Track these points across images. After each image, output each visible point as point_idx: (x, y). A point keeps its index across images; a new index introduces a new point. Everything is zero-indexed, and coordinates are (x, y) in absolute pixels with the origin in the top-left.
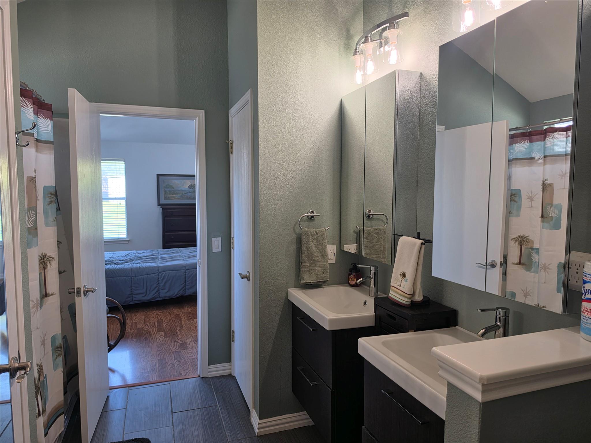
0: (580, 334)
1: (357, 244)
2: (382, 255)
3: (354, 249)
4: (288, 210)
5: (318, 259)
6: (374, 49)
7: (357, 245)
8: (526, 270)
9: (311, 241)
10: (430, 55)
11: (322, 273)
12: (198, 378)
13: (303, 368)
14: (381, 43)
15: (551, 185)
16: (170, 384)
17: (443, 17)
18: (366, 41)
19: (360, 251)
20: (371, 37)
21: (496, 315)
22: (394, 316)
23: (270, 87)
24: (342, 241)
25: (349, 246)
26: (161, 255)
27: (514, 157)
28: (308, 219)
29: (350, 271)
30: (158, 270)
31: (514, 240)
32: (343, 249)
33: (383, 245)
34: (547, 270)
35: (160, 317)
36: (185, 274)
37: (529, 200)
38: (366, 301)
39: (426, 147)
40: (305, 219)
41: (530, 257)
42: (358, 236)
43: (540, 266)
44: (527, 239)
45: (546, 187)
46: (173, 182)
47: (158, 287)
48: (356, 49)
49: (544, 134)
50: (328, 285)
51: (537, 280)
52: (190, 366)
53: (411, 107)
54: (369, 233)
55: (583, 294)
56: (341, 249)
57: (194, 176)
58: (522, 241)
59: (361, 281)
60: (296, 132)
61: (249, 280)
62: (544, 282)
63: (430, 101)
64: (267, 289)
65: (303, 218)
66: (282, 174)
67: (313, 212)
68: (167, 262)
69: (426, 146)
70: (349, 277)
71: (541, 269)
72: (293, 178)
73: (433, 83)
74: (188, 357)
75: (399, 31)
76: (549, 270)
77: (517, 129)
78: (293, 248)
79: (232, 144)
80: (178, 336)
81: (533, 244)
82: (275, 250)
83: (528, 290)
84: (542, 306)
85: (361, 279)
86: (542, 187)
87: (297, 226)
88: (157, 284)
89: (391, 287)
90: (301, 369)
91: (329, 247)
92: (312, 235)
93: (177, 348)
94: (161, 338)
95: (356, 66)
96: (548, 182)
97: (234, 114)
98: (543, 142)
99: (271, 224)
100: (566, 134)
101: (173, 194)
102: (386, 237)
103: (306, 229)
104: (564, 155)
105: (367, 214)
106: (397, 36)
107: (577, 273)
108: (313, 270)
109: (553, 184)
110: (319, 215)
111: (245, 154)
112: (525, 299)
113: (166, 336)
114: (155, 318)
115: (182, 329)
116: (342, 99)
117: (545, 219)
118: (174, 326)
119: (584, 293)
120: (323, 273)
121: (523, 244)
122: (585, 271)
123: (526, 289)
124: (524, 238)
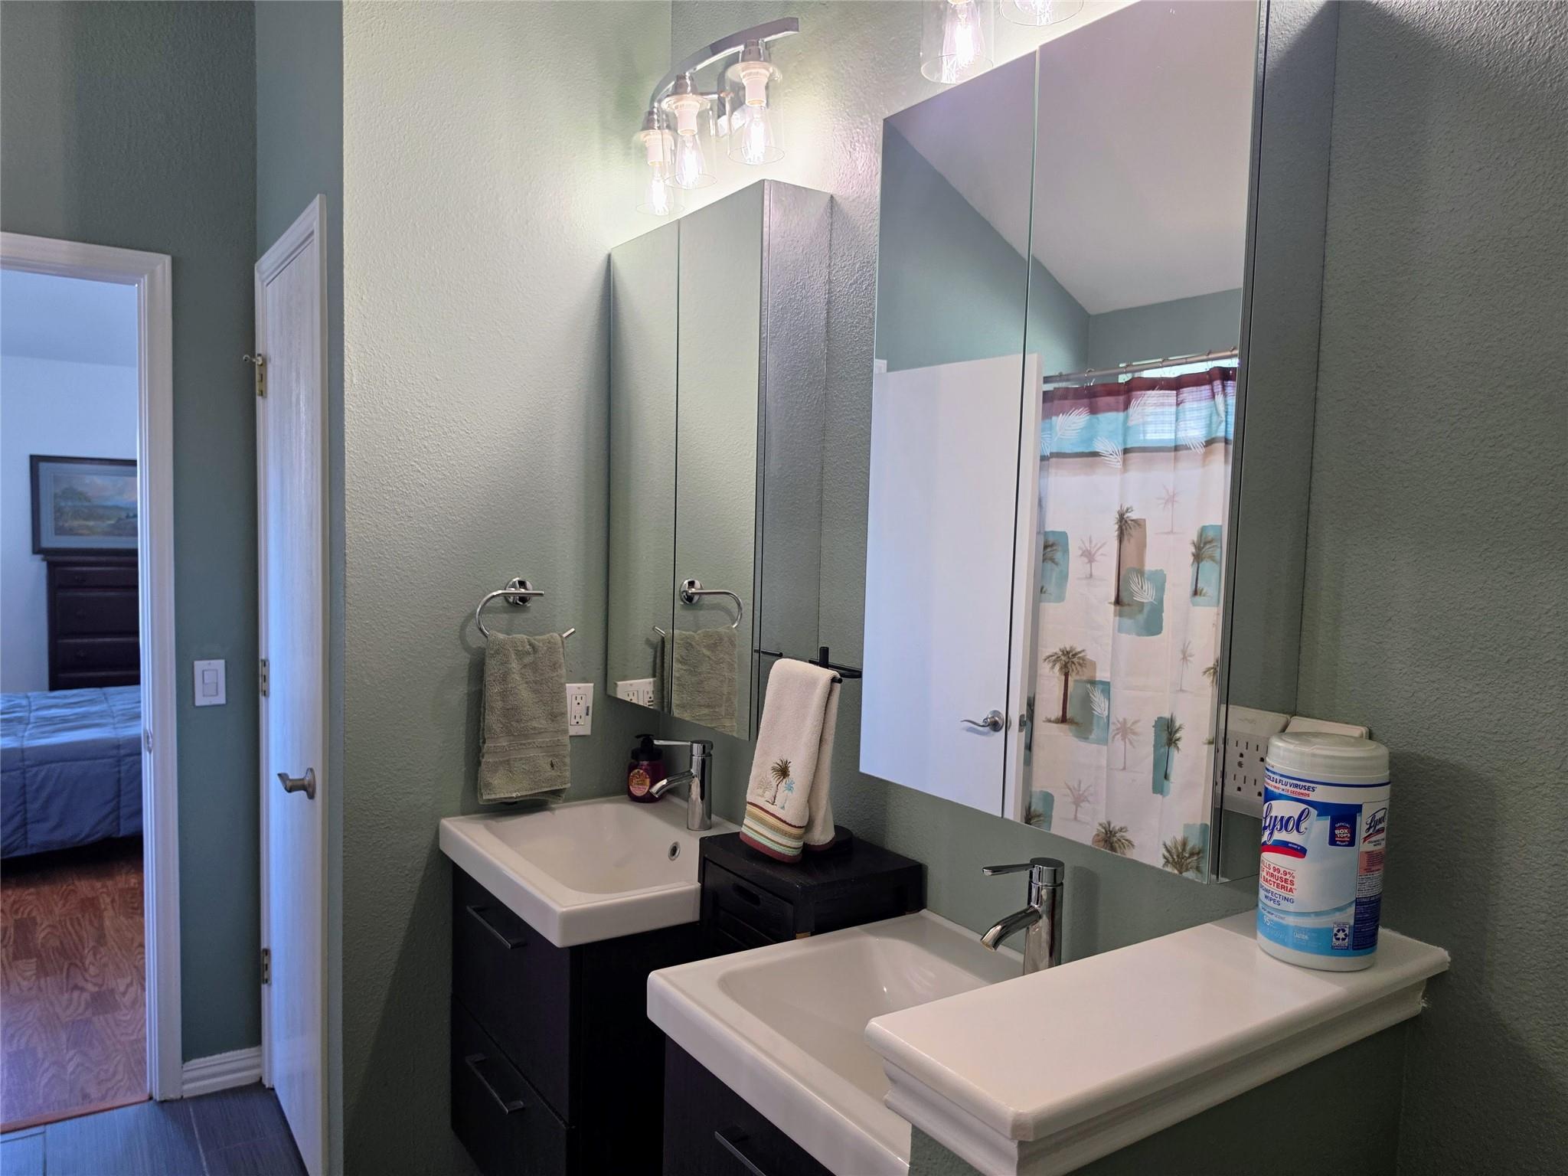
0: (1256, 939)
1: (654, 676)
2: (723, 708)
3: (648, 693)
4: (443, 576)
5: (536, 725)
6: (702, 116)
7: (654, 682)
8: (1077, 737)
9: (514, 671)
10: (858, 149)
11: (548, 767)
12: (146, 1105)
13: (483, 1058)
14: (721, 103)
15: (1139, 524)
16: (44, 1132)
17: (893, 41)
18: (678, 90)
19: (663, 697)
20: (691, 79)
21: (1031, 882)
22: (754, 890)
23: (383, 193)
24: (610, 672)
25: (631, 685)
26: (37, 710)
27: (1055, 451)
28: (506, 604)
29: (633, 757)
30: (23, 760)
31: (1049, 661)
32: (616, 694)
33: (727, 680)
34: (1131, 736)
35: (26, 912)
36: (117, 769)
37: (1085, 560)
38: (676, 843)
39: (844, 408)
40: (498, 605)
41: (1087, 702)
42: (658, 654)
43: (1112, 727)
44: (1079, 658)
45: (1128, 527)
46: (87, 481)
47: (21, 814)
48: (651, 113)
49: (1126, 394)
50: (567, 800)
51: (1104, 762)
52: (121, 1068)
53: (804, 291)
54: (688, 645)
55: (1265, 828)
56: (610, 692)
57: (133, 463)
58: (1068, 662)
59: (663, 787)
60: (470, 339)
61: (311, 796)
62: (1121, 768)
63: (855, 277)
64: (369, 824)
65: (492, 601)
66: (424, 465)
67: (522, 584)
68: (56, 734)
69: (845, 406)
70: (629, 776)
71: (1115, 735)
72: (458, 480)
73: (863, 228)
74: (115, 1036)
75: (771, 70)
76: (1134, 737)
77: (1060, 377)
78: (458, 695)
79: (264, 365)
80: (86, 970)
81: (1095, 672)
82: (399, 702)
83: (1083, 787)
84: (1117, 828)
85: (664, 782)
86: (1117, 526)
87: (471, 627)
88: (19, 805)
89: (749, 807)
90: (476, 1063)
91: (572, 688)
92: (521, 655)
93: (81, 1010)
94: (24, 979)
95: (652, 163)
96: (1133, 515)
97: (272, 273)
98: (1121, 415)
99: (385, 622)
100: (1177, 395)
101: (86, 519)
102: (736, 656)
103: (501, 636)
104: (1171, 448)
105: (684, 591)
106: (767, 83)
107: (1240, 764)
108: (521, 759)
109: (1145, 520)
110: (541, 595)
111: (302, 397)
112: (1076, 810)
113: (42, 971)
114: (8, 916)
115: (102, 946)
116: (609, 256)
117: (1126, 608)
118: (75, 937)
119: (1269, 825)
120: (552, 765)
121: (1070, 671)
122: (1273, 767)
123: (1079, 786)
124: (1072, 655)
